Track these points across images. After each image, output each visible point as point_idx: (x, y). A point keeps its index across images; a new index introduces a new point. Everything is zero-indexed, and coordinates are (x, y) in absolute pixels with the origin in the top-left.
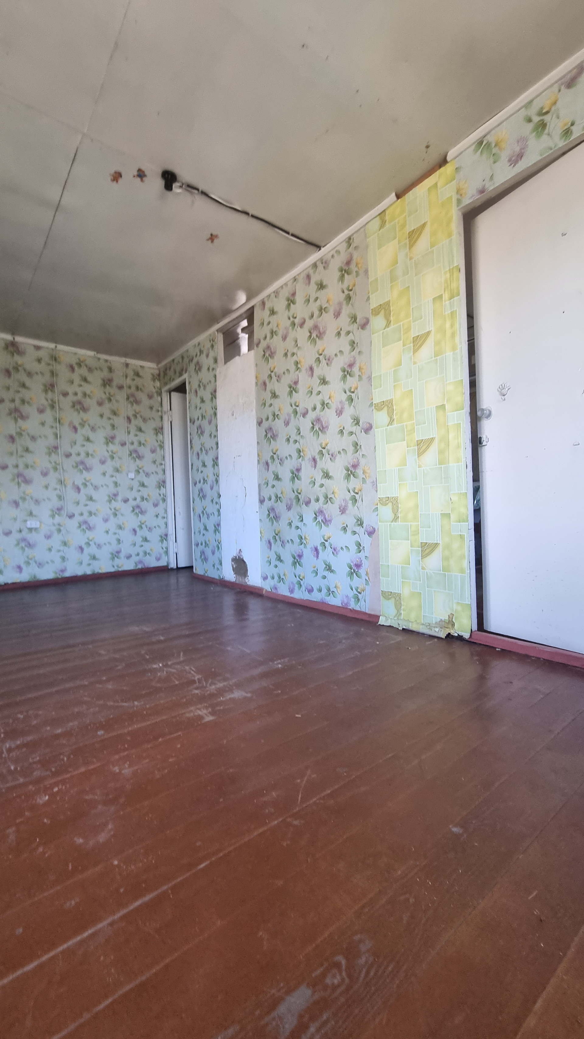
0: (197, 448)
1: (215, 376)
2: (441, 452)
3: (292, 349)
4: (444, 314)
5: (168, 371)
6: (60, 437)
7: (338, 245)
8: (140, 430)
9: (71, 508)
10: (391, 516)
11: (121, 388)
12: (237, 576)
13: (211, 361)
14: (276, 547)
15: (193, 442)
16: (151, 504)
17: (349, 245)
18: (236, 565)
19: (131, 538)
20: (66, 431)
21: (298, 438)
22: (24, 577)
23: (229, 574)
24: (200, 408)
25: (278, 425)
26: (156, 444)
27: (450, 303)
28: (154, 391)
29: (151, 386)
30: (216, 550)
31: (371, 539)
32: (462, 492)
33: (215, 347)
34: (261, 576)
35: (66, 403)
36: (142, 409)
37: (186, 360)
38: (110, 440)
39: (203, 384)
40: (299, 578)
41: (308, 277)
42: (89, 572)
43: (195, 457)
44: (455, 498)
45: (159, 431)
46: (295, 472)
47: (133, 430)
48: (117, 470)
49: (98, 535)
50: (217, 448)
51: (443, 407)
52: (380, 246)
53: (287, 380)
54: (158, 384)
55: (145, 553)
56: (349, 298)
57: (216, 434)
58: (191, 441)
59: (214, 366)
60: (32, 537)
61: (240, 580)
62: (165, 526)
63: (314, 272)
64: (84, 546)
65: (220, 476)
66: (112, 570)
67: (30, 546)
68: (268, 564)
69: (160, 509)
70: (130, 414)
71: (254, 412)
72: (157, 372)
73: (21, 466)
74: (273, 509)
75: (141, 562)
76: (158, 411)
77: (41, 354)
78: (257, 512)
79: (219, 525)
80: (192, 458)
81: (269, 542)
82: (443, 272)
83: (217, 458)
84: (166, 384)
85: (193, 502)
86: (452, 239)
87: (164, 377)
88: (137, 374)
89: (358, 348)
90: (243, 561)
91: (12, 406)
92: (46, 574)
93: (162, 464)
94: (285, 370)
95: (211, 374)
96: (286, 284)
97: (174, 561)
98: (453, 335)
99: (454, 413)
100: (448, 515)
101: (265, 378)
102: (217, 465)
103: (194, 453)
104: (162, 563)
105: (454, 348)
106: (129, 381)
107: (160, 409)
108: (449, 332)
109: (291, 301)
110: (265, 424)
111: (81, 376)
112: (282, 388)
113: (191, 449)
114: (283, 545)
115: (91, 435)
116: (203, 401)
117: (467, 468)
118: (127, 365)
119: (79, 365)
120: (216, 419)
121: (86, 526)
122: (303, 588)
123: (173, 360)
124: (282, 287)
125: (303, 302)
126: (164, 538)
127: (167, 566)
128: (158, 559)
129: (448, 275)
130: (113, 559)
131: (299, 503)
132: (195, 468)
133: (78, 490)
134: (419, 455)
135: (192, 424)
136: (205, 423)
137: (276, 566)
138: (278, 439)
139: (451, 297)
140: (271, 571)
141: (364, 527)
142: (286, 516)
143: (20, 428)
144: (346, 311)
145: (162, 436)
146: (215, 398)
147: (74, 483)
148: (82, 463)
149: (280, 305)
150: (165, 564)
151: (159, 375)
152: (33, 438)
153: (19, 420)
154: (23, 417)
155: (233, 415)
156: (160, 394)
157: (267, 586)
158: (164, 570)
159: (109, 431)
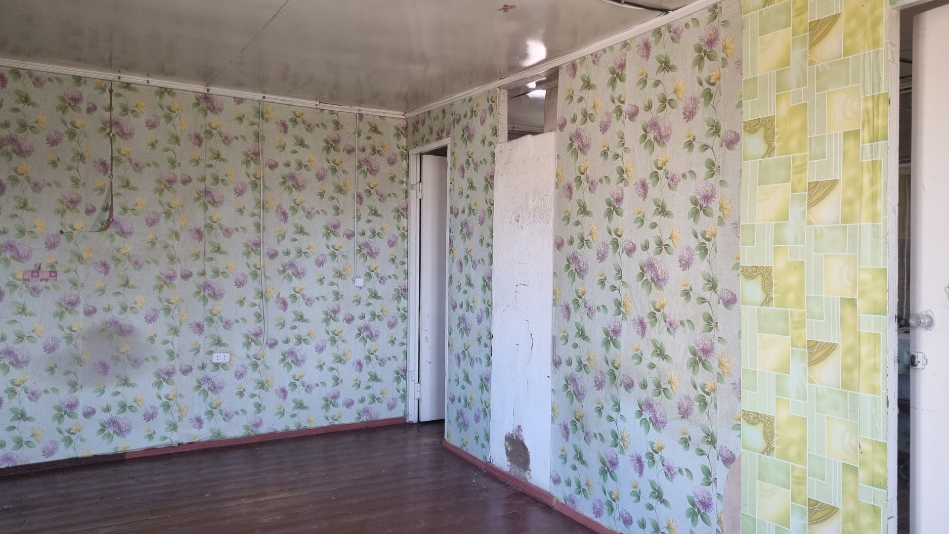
0: (459, 254)
1: (493, 155)
2: (847, 369)
3: (614, 149)
4: (860, 161)
5: (420, 125)
6: (264, 228)
7: (694, 13)
8: (375, 213)
9: (273, 332)
10: (761, 444)
11: (350, 151)
12: (512, 464)
13: (487, 130)
14: (577, 439)
15: (454, 243)
16: (385, 323)
17: (714, 17)
18: (512, 448)
19: (355, 374)
20: (272, 220)
21: (617, 283)
22: (203, 435)
23: (499, 458)
24: (468, 196)
25: (588, 256)
26: (397, 233)
27: (872, 146)
28: (398, 151)
29: (393, 144)
30: (482, 416)
31: (728, 470)
32: (877, 440)
33: (496, 111)
34: (551, 476)
35: (273, 178)
36: (379, 181)
37: (449, 118)
38: (332, 230)
39: (473, 161)
40: (611, 496)
41: (647, 46)
42: (293, 427)
43: (455, 267)
44: (866, 447)
45: (402, 212)
46: (611, 334)
47: (365, 213)
48: (340, 275)
49: (309, 372)
50: (491, 263)
51: (852, 302)
52: (763, 31)
53: (605, 192)
54: (403, 142)
55: (373, 398)
56: (709, 95)
57: (489, 241)
58: (451, 242)
59: (492, 139)
60: (219, 376)
61: (516, 472)
62: (404, 356)
63: (657, 42)
64: (288, 388)
65: (494, 306)
66: (325, 423)
67: (215, 389)
68: (562, 461)
69: (398, 332)
70: (361, 190)
71: (551, 226)
72: (403, 123)
73: (209, 273)
74: (573, 379)
75: (366, 411)
76: (402, 182)
77: (242, 109)
78: (548, 377)
79: (488, 379)
80: (451, 267)
81: (566, 428)
82: (862, 97)
83: (490, 278)
84: (416, 145)
85: (450, 334)
86: (878, 51)
87: (414, 132)
88: (375, 130)
89: (719, 174)
90: (523, 444)
91: (202, 186)
92: (234, 430)
93: (403, 263)
94: (602, 176)
95: (487, 150)
96: (611, 48)
97: (414, 412)
98: (874, 197)
99: (870, 315)
100: (854, 470)
101: (571, 179)
102: (490, 289)
103: (456, 260)
104: (397, 413)
105: (874, 218)
106: (362, 142)
107: (405, 179)
108: (867, 192)
109: (617, 74)
110: (568, 250)
111: (296, 137)
112: (597, 203)
113: (450, 254)
114: (587, 439)
115: (306, 224)
116: (472, 187)
117: (888, 407)
118: (361, 117)
119: (294, 121)
120: (491, 219)
121: (292, 359)
122: (616, 514)
123: (429, 112)
124: (604, 51)
125: (637, 81)
126: (402, 374)
127: (404, 418)
128: (391, 407)
129: (870, 104)
130: (327, 407)
131: (615, 383)
132: (455, 284)
133: (285, 304)
134: (811, 363)
135: (453, 216)
136: (474, 221)
137: (574, 468)
138: (587, 278)
139: (874, 139)
140: (566, 472)
141: (718, 448)
142: (593, 397)
143: (211, 218)
144: (703, 114)
145: (405, 220)
146: (492, 188)
147: (278, 296)
148: (292, 265)
149: (601, 76)
150: (401, 415)
151: (406, 128)
152: (227, 232)
153: (210, 206)
154: (215, 203)
155: (518, 221)
156: (406, 157)
157: (560, 494)
158: (400, 425)
159: (330, 218)
